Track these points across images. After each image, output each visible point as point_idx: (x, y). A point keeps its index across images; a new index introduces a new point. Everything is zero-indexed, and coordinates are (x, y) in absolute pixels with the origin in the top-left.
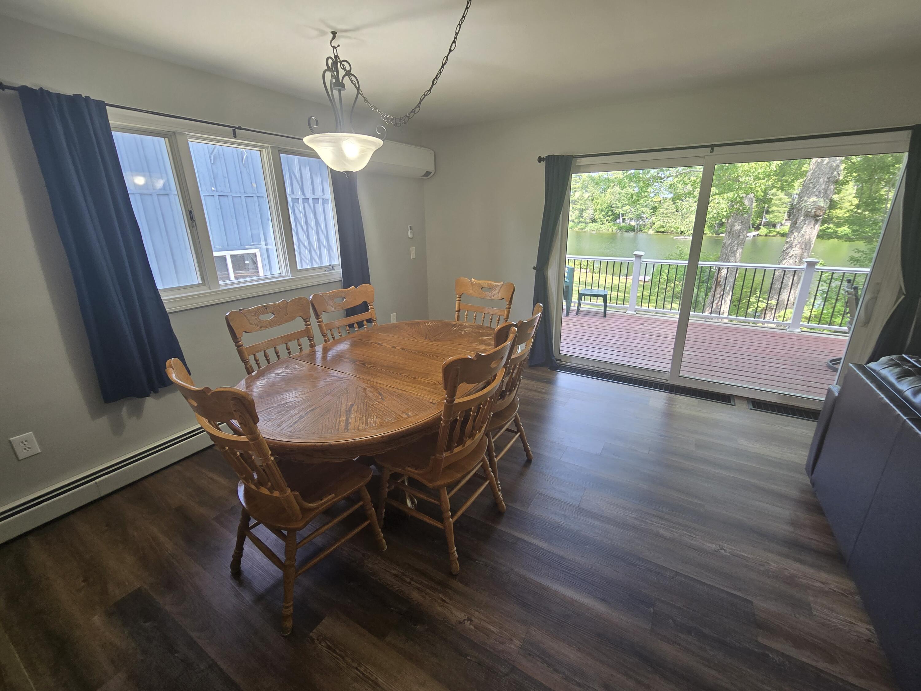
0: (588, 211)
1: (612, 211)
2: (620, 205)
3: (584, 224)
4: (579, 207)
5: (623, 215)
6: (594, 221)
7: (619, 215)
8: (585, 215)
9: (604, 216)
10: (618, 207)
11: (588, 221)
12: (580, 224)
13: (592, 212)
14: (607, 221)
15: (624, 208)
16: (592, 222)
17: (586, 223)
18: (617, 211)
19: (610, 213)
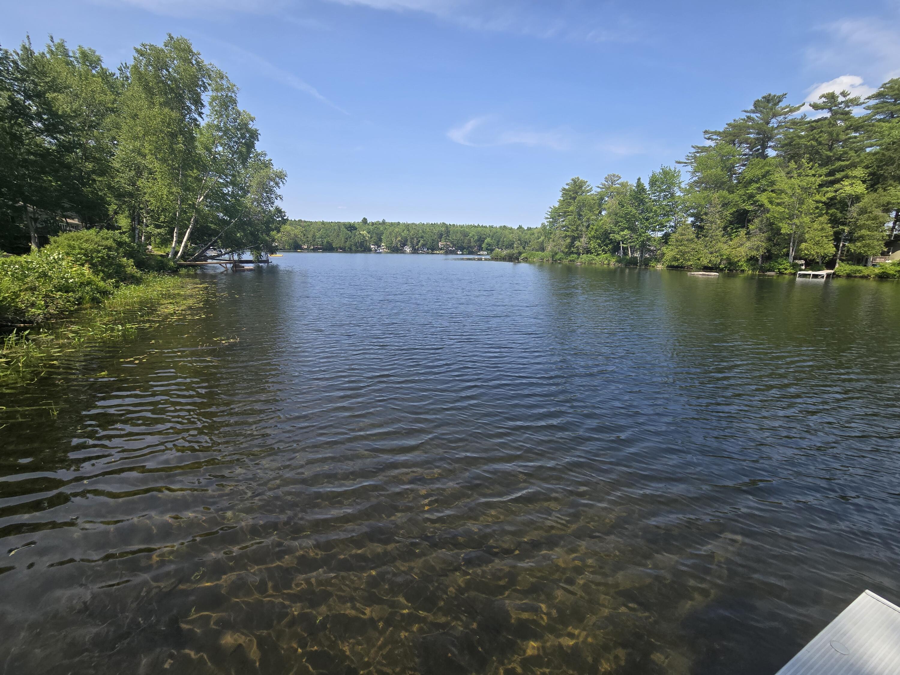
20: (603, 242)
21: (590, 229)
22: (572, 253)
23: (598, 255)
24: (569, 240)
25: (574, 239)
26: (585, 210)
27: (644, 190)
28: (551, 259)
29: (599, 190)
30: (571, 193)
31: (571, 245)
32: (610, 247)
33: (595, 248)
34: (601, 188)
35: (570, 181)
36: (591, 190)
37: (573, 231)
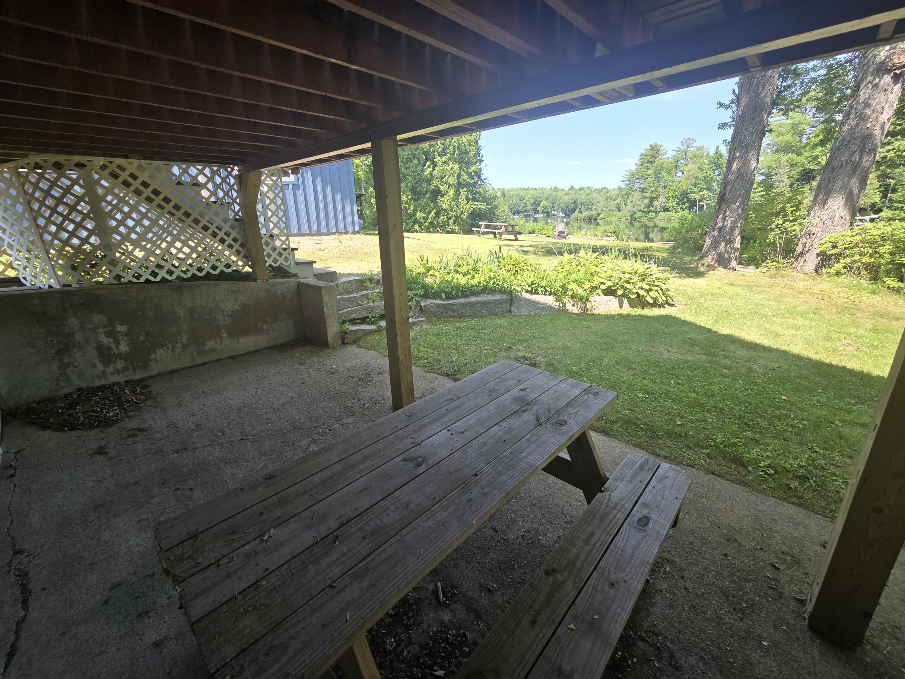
0: (660, 199)
1: (688, 198)
2: (696, 190)
3: (654, 214)
4: (648, 195)
5: (701, 201)
6: (666, 210)
7: (695, 202)
8: (656, 203)
9: (678, 204)
10: (694, 193)
11: (658, 210)
12: (650, 214)
13: (664, 200)
14: (681, 209)
15: (701, 193)
16: (664, 211)
17: (656, 212)
18: (692, 196)
19: (685, 200)
20: (681, 201)
21: (667, 189)
22: (651, 211)
23: (676, 212)
24: (647, 201)
25: (652, 199)
26: (664, 173)
27: (721, 155)
28: (629, 218)
29: (675, 153)
30: (649, 158)
31: (651, 204)
32: (687, 204)
33: (673, 206)
34: (676, 151)
35: (648, 147)
36: (666, 153)
37: (652, 192)
